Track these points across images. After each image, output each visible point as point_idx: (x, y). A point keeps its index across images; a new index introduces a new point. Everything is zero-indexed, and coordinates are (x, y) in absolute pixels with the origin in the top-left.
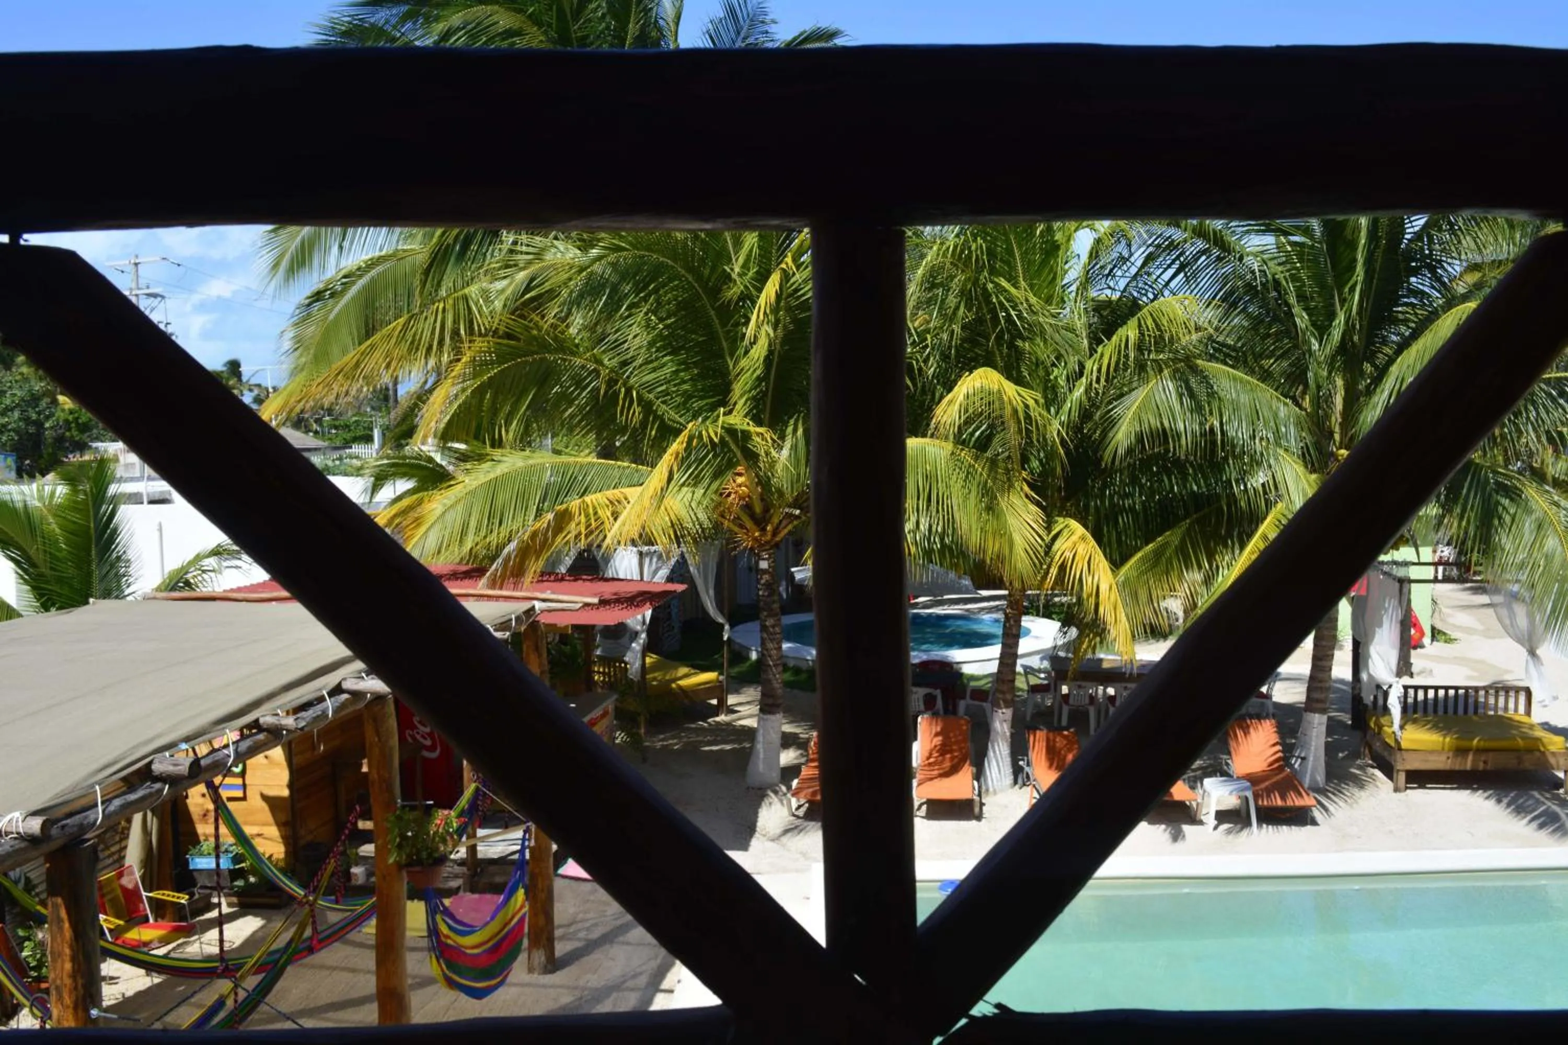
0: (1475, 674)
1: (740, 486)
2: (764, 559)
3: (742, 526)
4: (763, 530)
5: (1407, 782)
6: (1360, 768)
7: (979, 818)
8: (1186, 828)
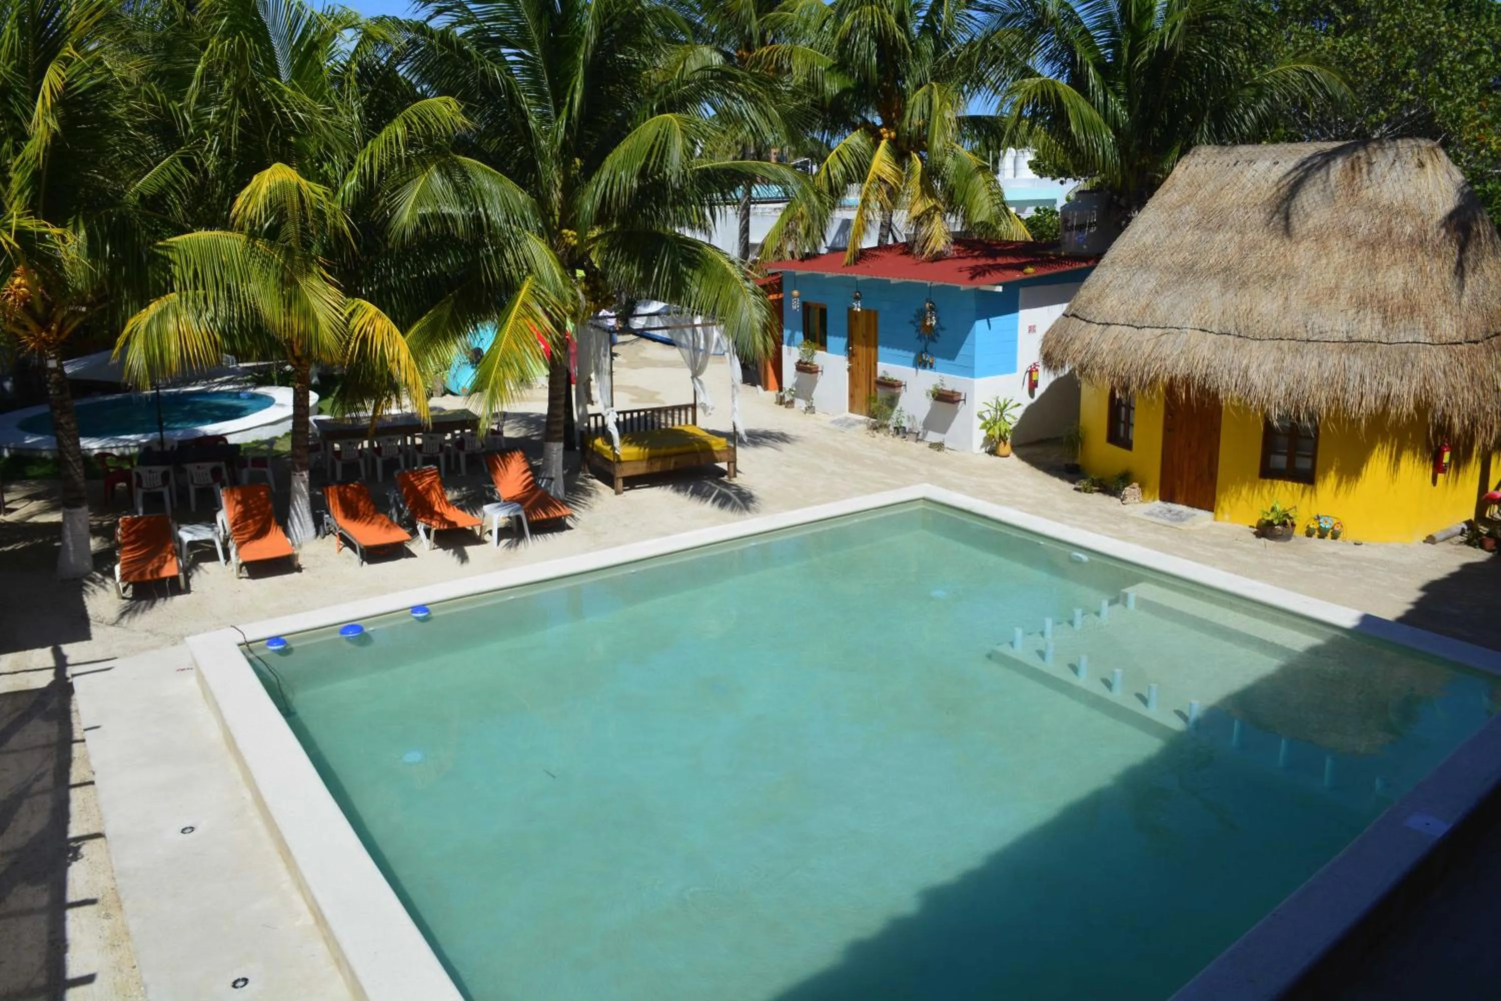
0: (635, 397)
1: (19, 287)
2: (51, 358)
3: (25, 328)
4: (49, 331)
5: (624, 486)
6: (583, 480)
7: (299, 569)
8: (470, 550)
